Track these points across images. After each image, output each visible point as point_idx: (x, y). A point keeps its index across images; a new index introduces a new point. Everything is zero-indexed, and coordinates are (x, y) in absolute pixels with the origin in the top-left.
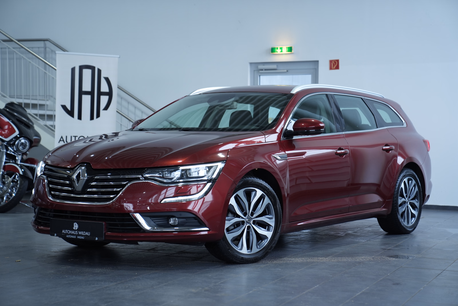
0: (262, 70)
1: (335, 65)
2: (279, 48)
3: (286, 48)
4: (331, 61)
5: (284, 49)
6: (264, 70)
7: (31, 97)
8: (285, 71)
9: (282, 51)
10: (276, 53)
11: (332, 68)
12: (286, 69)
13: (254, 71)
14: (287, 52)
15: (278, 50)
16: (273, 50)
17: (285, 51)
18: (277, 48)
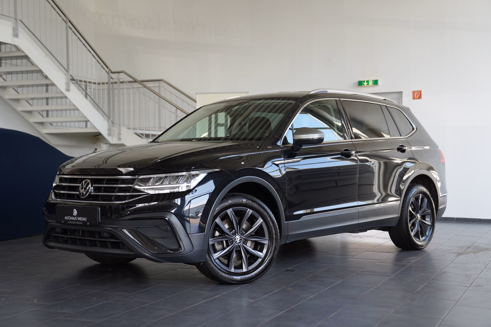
1: (417, 95)
2: (366, 82)
3: (373, 81)
4: (414, 92)
5: (370, 82)
7: (151, 130)
9: (367, 85)
10: (363, 86)
11: (415, 98)
14: (373, 85)
15: (364, 84)
16: (360, 83)
17: (371, 83)
18: (364, 82)
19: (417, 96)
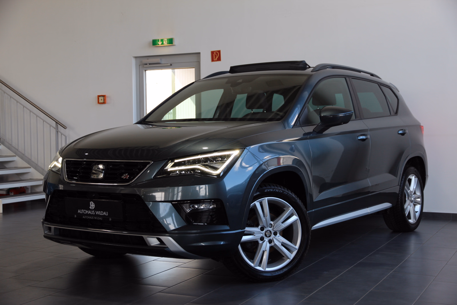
0: (146, 64)
2: (160, 41)
3: (167, 39)
4: (212, 53)
5: (165, 41)
6: (148, 64)
8: (169, 65)
9: (163, 44)
10: (157, 46)
11: (214, 60)
12: (170, 63)
13: (139, 65)
14: (167, 44)
15: (159, 43)
16: (154, 43)
17: (165, 43)
18: (158, 40)
19: (216, 57)
